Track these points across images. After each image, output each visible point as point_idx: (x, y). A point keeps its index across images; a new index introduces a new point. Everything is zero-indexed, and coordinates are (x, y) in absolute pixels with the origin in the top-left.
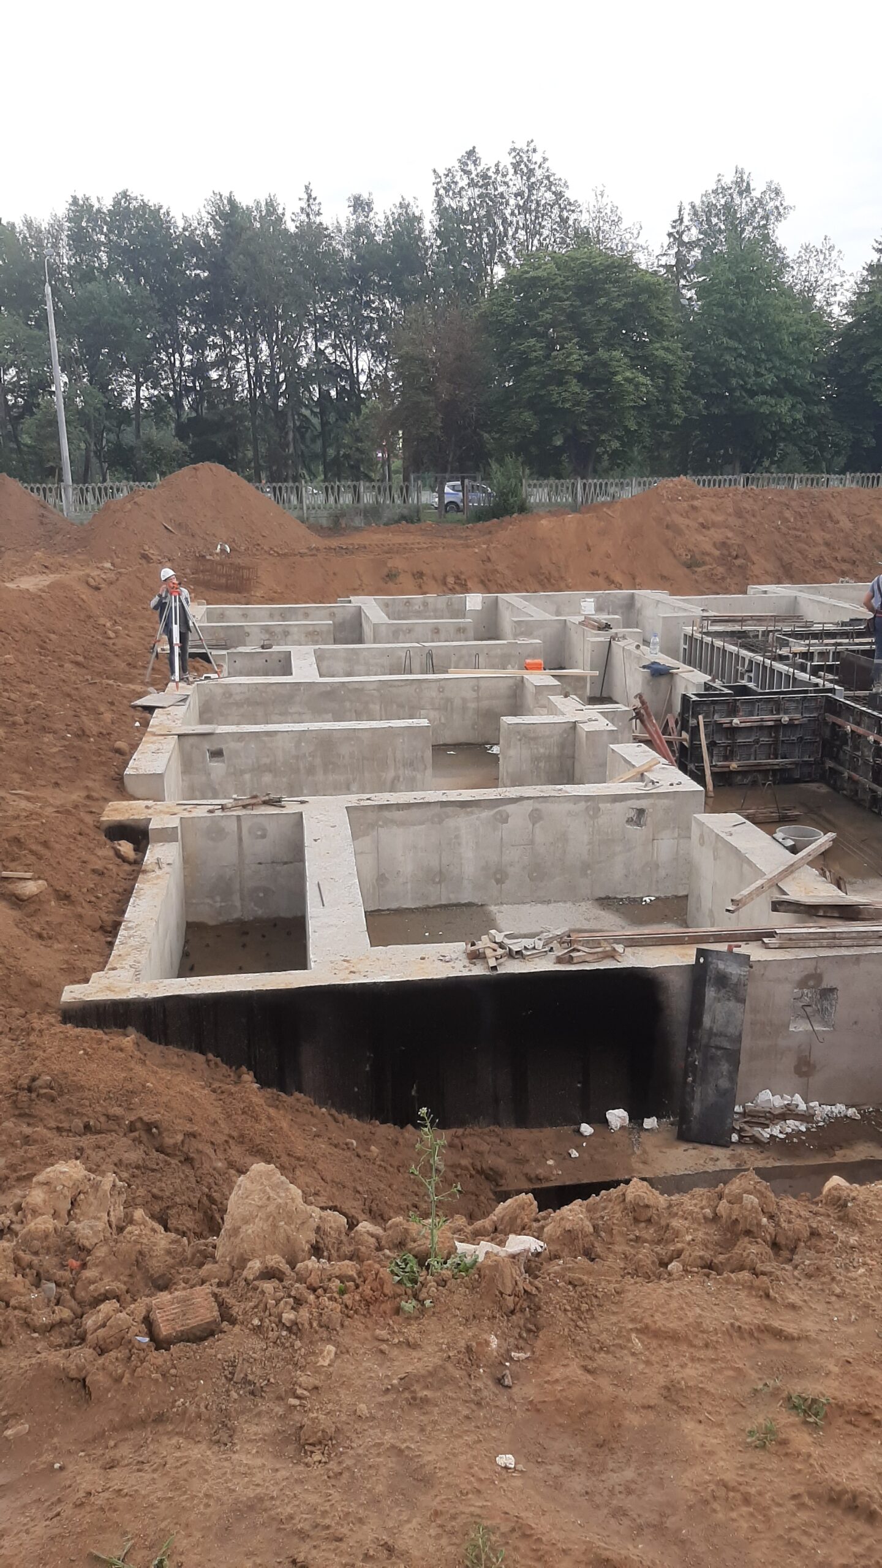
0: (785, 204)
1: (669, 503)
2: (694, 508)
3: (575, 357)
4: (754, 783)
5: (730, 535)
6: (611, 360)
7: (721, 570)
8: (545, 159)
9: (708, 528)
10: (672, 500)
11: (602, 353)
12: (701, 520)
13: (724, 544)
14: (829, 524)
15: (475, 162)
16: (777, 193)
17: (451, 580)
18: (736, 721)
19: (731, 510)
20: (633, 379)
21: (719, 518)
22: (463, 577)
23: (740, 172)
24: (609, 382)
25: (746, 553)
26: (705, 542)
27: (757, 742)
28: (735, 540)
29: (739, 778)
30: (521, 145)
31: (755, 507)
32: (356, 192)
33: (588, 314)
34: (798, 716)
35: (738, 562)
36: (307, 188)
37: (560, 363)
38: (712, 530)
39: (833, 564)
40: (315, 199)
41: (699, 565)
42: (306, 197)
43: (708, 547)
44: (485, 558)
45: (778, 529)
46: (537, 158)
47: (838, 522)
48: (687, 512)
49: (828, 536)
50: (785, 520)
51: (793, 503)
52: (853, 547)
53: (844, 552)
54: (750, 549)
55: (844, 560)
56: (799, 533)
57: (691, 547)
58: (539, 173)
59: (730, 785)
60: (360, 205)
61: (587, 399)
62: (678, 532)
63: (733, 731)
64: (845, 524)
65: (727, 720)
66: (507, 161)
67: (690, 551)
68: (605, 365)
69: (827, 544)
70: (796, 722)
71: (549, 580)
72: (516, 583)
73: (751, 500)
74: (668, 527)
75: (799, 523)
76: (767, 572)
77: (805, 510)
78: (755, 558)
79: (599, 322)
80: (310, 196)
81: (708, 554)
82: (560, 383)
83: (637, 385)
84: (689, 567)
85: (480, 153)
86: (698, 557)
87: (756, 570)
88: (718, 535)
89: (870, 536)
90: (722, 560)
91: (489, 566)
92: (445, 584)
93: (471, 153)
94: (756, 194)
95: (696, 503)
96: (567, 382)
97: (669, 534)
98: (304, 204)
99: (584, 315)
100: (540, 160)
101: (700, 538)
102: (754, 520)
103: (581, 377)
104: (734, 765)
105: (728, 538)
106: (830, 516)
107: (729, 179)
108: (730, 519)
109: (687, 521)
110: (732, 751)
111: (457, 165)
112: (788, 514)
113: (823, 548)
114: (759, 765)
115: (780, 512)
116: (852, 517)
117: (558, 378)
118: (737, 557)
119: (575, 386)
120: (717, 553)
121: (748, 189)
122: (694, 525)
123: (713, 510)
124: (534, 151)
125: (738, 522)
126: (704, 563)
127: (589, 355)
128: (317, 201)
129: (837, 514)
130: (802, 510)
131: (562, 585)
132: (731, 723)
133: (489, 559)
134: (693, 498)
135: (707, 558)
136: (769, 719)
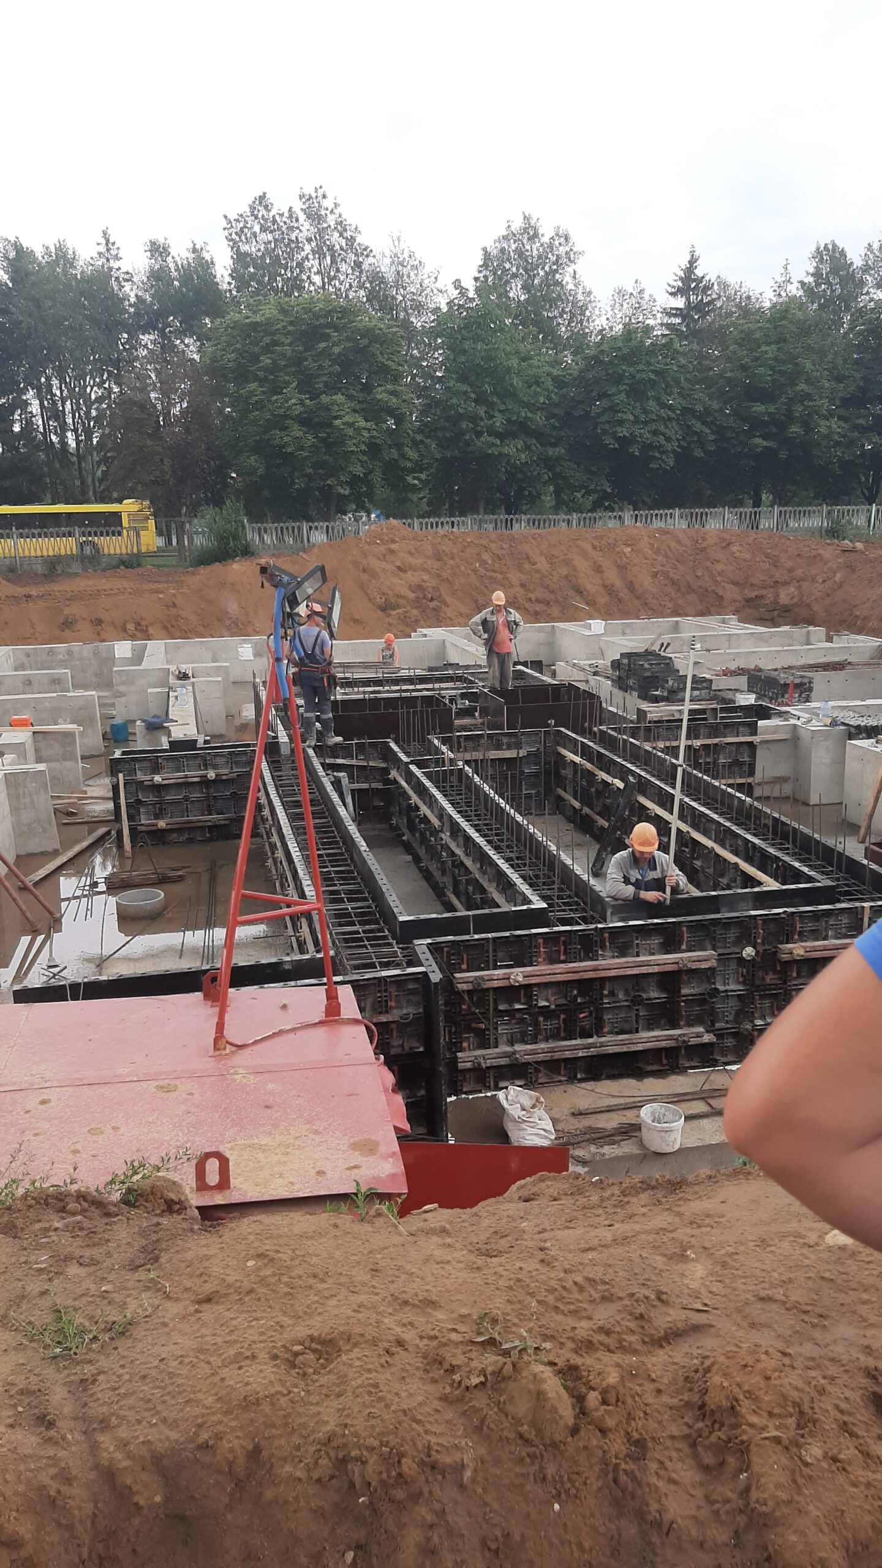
0: (575, 249)
1: (367, 547)
2: (392, 552)
3: (294, 401)
4: (190, 841)
5: (426, 577)
6: (332, 404)
7: (415, 612)
8: (336, 205)
9: (405, 571)
10: (369, 544)
11: (325, 399)
12: (398, 563)
13: (419, 587)
14: (527, 566)
15: (266, 207)
16: (567, 239)
17: (130, 627)
18: (158, 779)
19: (430, 553)
20: (353, 423)
21: (418, 561)
22: (143, 623)
23: (527, 218)
24: (330, 425)
25: (440, 596)
26: (400, 585)
27: (186, 798)
28: (430, 582)
29: (175, 835)
30: (309, 190)
31: (455, 551)
32: (153, 238)
33: (310, 359)
34: (226, 771)
35: (432, 605)
36: (105, 233)
37: (280, 407)
38: (410, 573)
39: (527, 605)
40: (113, 244)
41: (393, 609)
42: (104, 242)
43: (404, 591)
44: (171, 604)
45: (475, 571)
46: (328, 203)
47: (534, 564)
48: (384, 556)
49: (524, 577)
50: (483, 562)
51: (493, 546)
52: (547, 587)
53: (540, 593)
54: (444, 592)
55: (538, 601)
56: (494, 575)
57: (386, 590)
58: (331, 220)
59: (164, 843)
60: (158, 250)
61: (309, 443)
62: (374, 575)
63: (158, 788)
64: (543, 564)
65: (148, 778)
66: (298, 206)
67: (384, 594)
68: (327, 409)
69: (523, 585)
70: (224, 777)
71: (237, 625)
72: (201, 629)
73: (450, 543)
74: (364, 570)
75: (496, 565)
76: (461, 615)
77: (504, 552)
78: (449, 600)
79: (320, 367)
80: (108, 241)
81: (403, 597)
82: (284, 428)
83: (358, 430)
84: (384, 610)
85: (271, 197)
86: (393, 600)
87: (450, 612)
88: (413, 578)
89: (567, 577)
90: (417, 603)
91: (174, 611)
92: (125, 630)
93: (262, 198)
94: (545, 240)
95: (393, 546)
96: (287, 428)
97: (365, 577)
98: (102, 249)
99: (306, 360)
100: (331, 206)
101: (396, 581)
102: (452, 562)
103: (305, 422)
104: (162, 824)
105: (423, 581)
106: (528, 558)
107: (517, 224)
108: (429, 562)
109: (384, 565)
110: (161, 809)
111: (248, 210)
112: (486, 556)
113: (519, 589)
114: (191, 822)
115: (479, 554)
116: (550, 558)
117: (280, 422)
118: (432, 600)
119: (297, 431)
120: (412, 596)
121: (536, 235)
122: (390, 567)
123: (411, 553)
124: (324, 197)
125: (436, 565)
126: (398, 607)
127: (311, 399)
128: (116, 246)
129: (535, 555)
130: (500, 552)
131: (250, 629)
132: (152, 780)
133: (174, 605)
134: (393, 541)
135: (402, 602)
136: (194, 774)
